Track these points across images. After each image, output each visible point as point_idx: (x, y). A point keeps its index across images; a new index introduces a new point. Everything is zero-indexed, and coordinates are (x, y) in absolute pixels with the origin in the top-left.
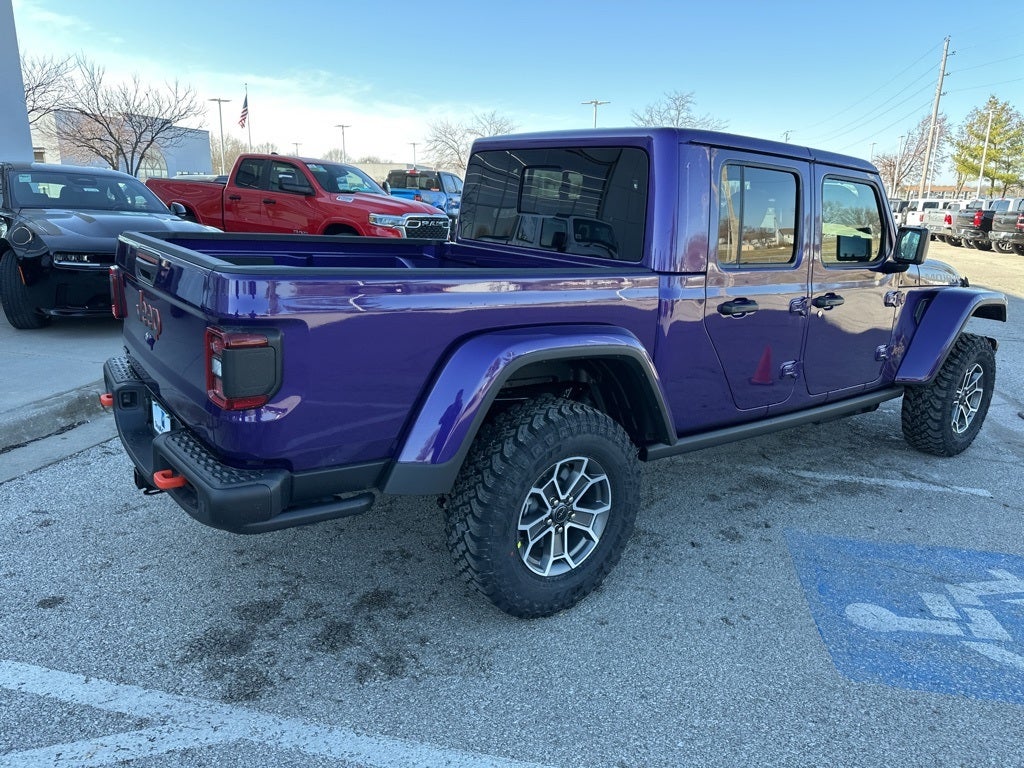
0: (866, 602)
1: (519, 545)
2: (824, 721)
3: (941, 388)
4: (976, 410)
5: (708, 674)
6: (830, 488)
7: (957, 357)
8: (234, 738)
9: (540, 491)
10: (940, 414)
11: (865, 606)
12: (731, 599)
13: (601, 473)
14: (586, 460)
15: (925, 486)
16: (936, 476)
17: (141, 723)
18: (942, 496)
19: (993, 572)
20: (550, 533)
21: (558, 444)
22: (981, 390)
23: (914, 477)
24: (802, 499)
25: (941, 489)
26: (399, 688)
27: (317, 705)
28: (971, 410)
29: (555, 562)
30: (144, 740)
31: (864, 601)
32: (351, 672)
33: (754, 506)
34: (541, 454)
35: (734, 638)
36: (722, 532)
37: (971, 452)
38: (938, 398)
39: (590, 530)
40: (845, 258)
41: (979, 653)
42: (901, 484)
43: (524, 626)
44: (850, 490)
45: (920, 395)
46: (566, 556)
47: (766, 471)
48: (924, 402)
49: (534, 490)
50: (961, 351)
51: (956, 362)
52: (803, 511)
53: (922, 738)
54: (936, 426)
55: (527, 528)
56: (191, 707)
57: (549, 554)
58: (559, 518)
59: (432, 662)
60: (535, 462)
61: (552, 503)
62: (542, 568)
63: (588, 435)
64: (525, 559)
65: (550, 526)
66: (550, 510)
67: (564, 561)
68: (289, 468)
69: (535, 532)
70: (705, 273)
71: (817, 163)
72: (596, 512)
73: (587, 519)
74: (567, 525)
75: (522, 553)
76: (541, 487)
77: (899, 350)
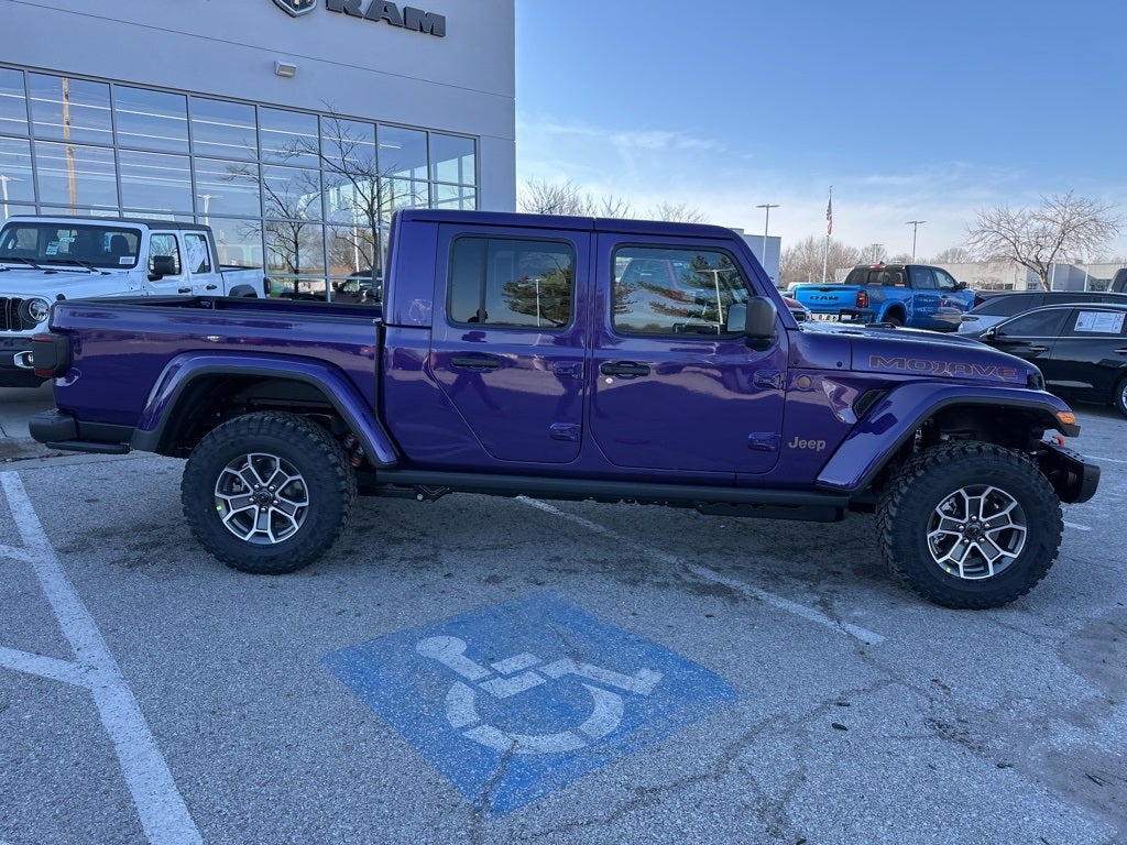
1: (219, 508)
3: (894, 503)
4: (1014, 555)
6: (692, 585)
9: (238, 474)
13: (297, 473)
14: (278, 459)
17: (21, 545)
20: (253, 510)
22: (1022, 528)
23: (826, 606)
26: (118, 571)
29: (256, 534)
37: (1002, 614)
39: (292, 519)
46: (269, 532)
49: (226, 469)
51: (920, 473)
55: (228, 498)
56: (43, 547)
57: (252, 526)
58: (263, 501)
59: (155, 569)
61: (253, 488)
62: (246, 534)
64: (225, 521)
65: (254, 503)
66: (252, 491)
67: (266, 535)
68: (75, 417)
69: (236, 503)
70: (430, 328)
71: (602, 231)
72: (298, 505)
73: (288, 509)
74: (271, 509)
75: (222, 515)
76: (238, 470)
77: (811, 444)
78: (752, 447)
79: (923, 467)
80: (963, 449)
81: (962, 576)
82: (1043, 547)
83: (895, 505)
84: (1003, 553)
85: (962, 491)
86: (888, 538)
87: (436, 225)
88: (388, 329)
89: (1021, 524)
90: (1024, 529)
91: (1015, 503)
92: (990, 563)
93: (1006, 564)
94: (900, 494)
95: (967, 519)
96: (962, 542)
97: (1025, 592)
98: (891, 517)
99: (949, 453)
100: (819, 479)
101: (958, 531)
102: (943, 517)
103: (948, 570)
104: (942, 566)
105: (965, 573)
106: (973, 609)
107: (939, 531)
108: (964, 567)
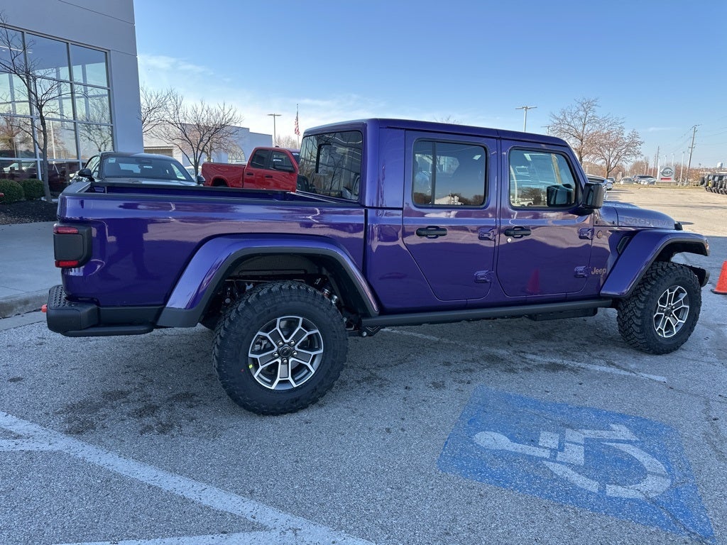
0: (497, 432)
1: (251, 366)
2: (398, 489)
3: (641, 301)
4: (684, 322)
5: (348, 455)
6: (540, 366)
7: (655, 280)
8: (56, 449)
9: (267, 335)
10: (640, 321)
11: (493, 434)
12: (403, 419)
13: (315, 329)
14: (301, 319)
15: (617, 371)
16: (633, 366)
17: (18, 437)
18: (622, 378)
19: (614, 426)
20: (277, 363)
21: (275, 306)
22: (688, 307)
23: (614, 365)
24: (512, 371)
25: (627, 373)
26: (160, 440)
27: (110, 442)
28: (679, 321)
29: (280, 382)
30: (13, 444)
31: (496, 431)
32: (140, 429)
33: (471, 371)
34: (261, 310)
35: (384, 439)
36: (433, 383)
37: (680, 353)
38: (638, 308)
39: (308, 365)
40: (555, 205)
41: (548, 469)
42: (597, 368)
43: (258, 419)
44: (554, 368)
45: (627, 306)
46: (290, 378)
47: (502, 352)
48: (629, 311)
49: (259, 333)
50: (660, 275)
51: (654, 283)
52: (505, 377)
53: (456, 507)
54: (638, 329)
55: (258, 357)
56: (47, 433)
57: (277, 376)
58: (285, 354)
59: (188, 429)
60: (256, 315)
61: (277, 345)
62: (271, 384)
63: (299, 302)
64: (255, 376)
65: (277, 358)
66: (276, 348)
67: (288, 381)
68: (98, 304)
69: (264, 360)
70: (402, 209)
71: (503, 139)
72: (313, 354)
73: (306, 357)
74: (291, 359)
75: (253, 372)
76: (267, 332)
77: (600, 271)
78: (576, 276)
81: (664, 336)
85: (668, 290)
87: (403, 131)
88: (369, 210)
89: (687, 304)
91: (686, 293)
92: (674, 327)
93: (680, 327)
94: (644, 295)
95: (667, 305)
96: (664, 317)
99: (663, 269)
100: (602, 292)
101: (663, 312)
102: (659, 305)
103: (660, 334)
104: (658, 333)
105: (666, 334)
107: (657, 313)
108: (665, 331)
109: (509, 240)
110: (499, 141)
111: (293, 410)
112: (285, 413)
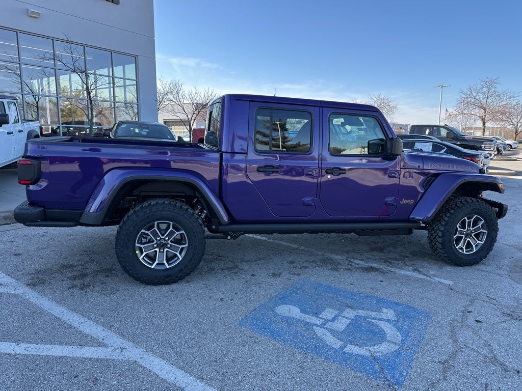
1: (137, 252)
4: (483, 243)
6: (359, 268)
8: (16, 293)
9: (149, 232)
12: (236, 293)
13: (182, 230)
14: (172, 223)
15: (417, 275)
16: (433, 272)
18: (417, 280)
20: (156, 251)
21: (152, 213)
24: (336, 269)
25: (424, 277)
26: (77, 293)
27: (49, 291)
29: (158, 264)
32: (70, 286)
33: (306, 268)
35: (215, 304)
36: (273, 273)
39: (178, 254)
40: (374, 153)
42: (403, 272)
43: (142, 286)
44: (370, 270)
45: (433, 229)
46: (165, 262)
47: (338, 257)
48: (435, 232)
49: (143, 231)
50: (457, 206)
51: (452, 211)
52: (328, 273)
54: (441, 246)
55: (142, 246)
56: (16, 284)
57: (156, 260)
58: (162, 246)
59: (97, 289)
60: (139, 219)
61: (156, 239)
62: (152, 265)
63: (169, 212)
64: (140, 259)
65: (156, 248)
66: (155, 241)
67: (164, 264)
68: (44, 207)
69: (147, 249)
70: (247, 153)
71: (325, 107)
72: (181, 247)
73: (176, 249)
74: (166, 250)
75: (139, 255)
76: (148, 231)
77: (408, 201)
78: (386, 204)
79: (452, 208)
80: (466, 200)
81: (465, 253)
82: (493, 238)
83: (442, 225)
84: (478, 242)
85: (466, 218)
86: (440, 240)
87: (248, 102)
88: (224, 154)
89: (485, 230)
90: (486, 231)
91: (483, 221)
92: (474, 246)
93: (479, 246)
94: (444, 221)
95: (466, 229)
96: (465, 238)
97: (485, 257)
98: (440, 231)
99: (461, 202)
100: (411, 216)
101: (463, 234)
102: (459, 229)
103: (460, 251)
104: (458, 250)
105: (466, 251)
106: (468, 266)
107: (457, 235)
108: (465, 249)
109: (329, 177)
110: (321, 109)
111: (168, 283)
112: (162, 285)
